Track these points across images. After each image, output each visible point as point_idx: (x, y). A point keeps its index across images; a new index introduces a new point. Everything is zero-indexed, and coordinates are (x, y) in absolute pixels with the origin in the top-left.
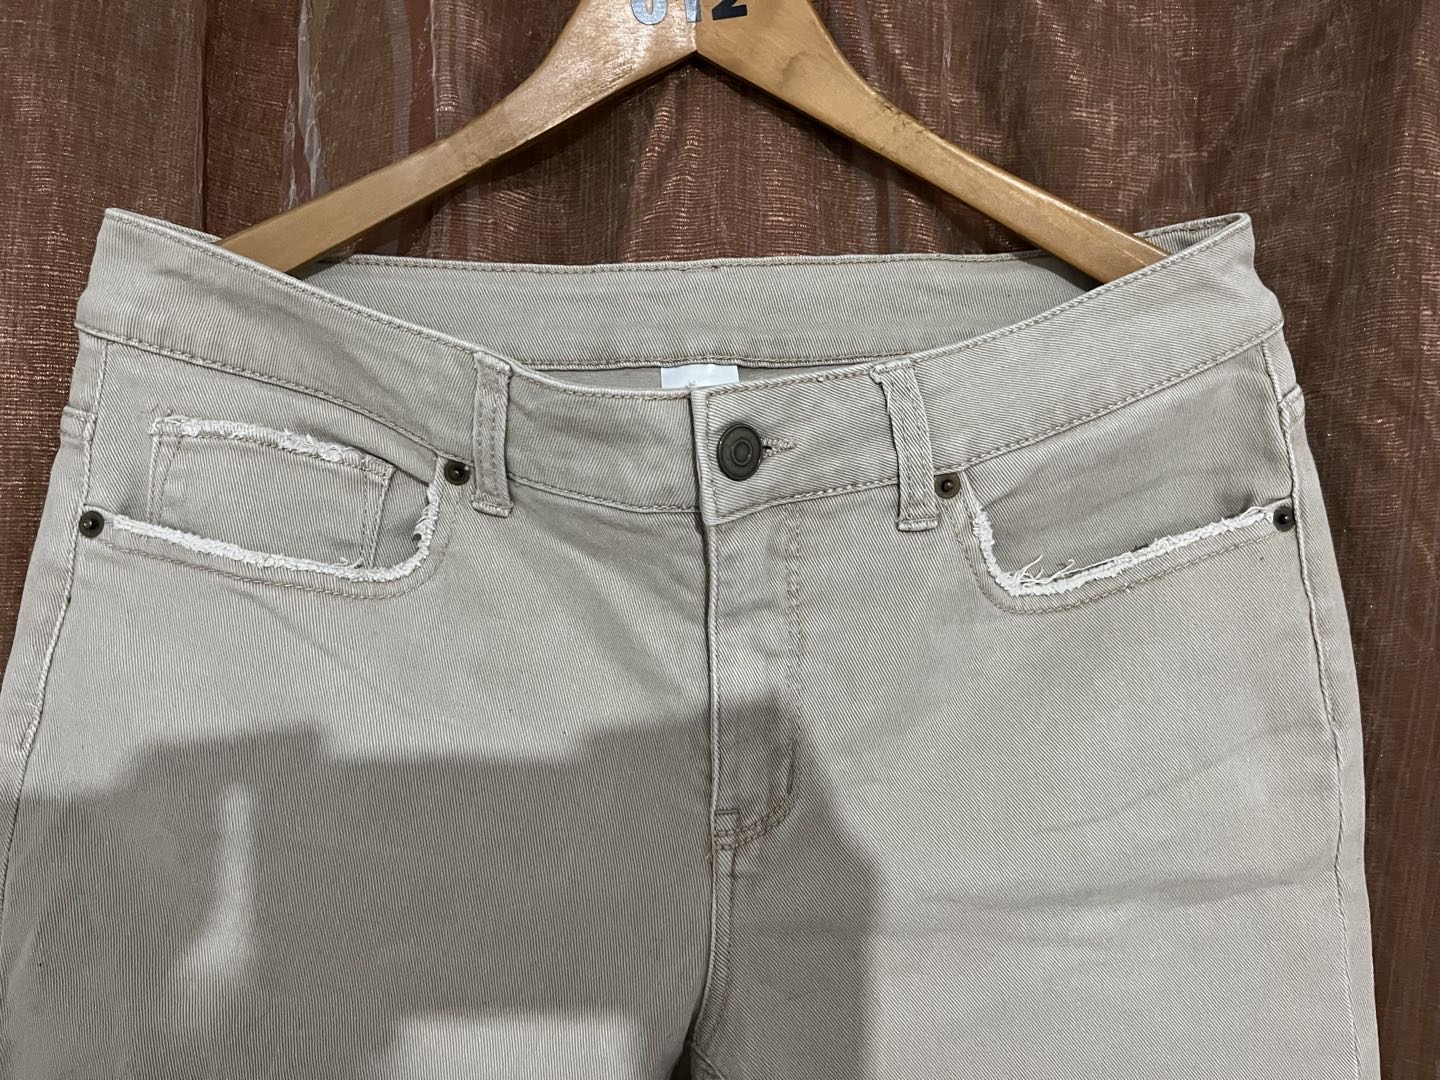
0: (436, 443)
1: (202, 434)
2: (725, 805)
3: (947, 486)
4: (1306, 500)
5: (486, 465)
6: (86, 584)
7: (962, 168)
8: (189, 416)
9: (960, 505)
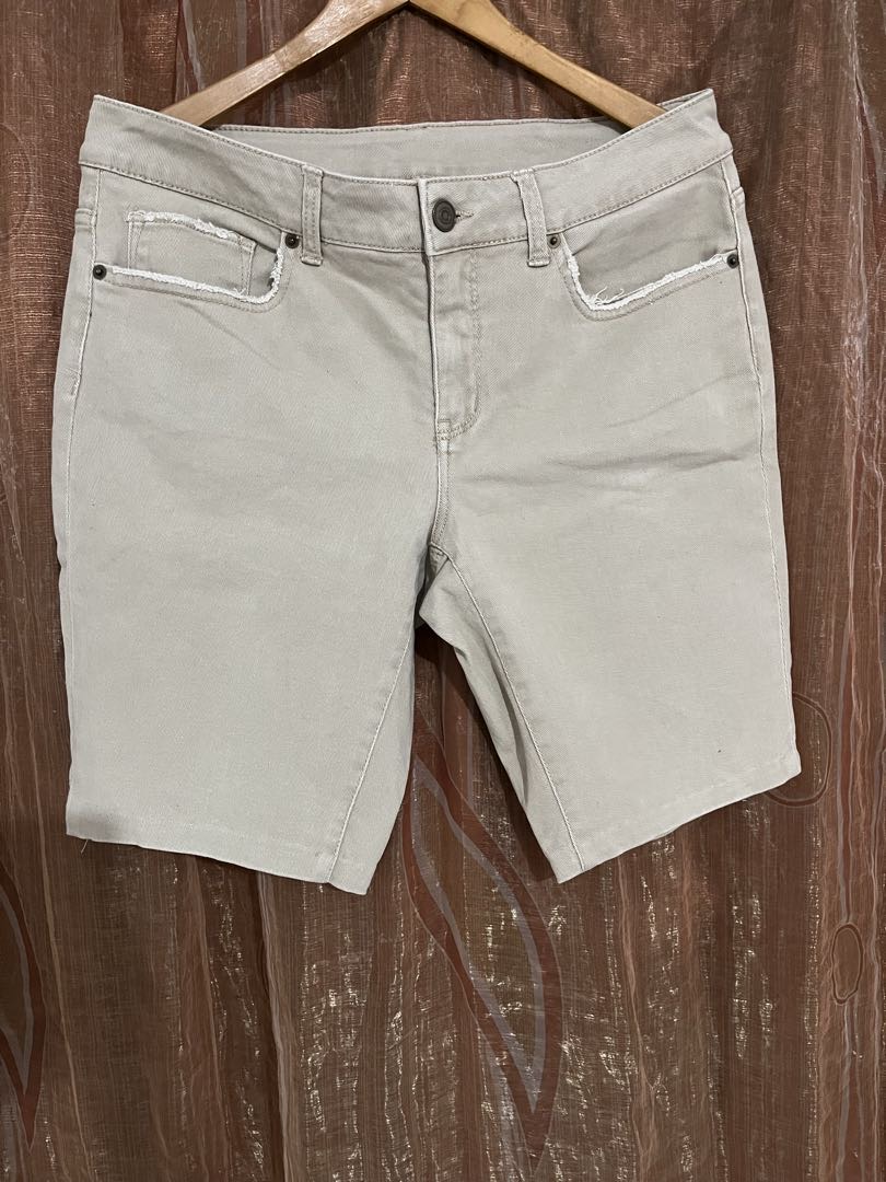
0: (281, 223)
1: (156, 220)
2: (443, 417)
3: (553, 242)
4: (744, 251)
5: (310, 232)
6: (99, 304)
7: (559, 65)
8: (147, 211)
9: (560, 252)
